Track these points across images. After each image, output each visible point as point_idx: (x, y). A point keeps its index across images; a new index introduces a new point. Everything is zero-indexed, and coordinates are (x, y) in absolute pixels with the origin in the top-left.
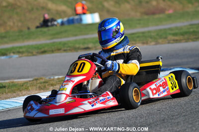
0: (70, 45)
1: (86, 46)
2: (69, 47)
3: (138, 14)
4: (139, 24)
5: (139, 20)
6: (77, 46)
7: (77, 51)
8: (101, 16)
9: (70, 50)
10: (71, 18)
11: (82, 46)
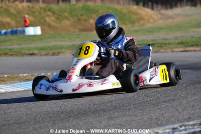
0: (16, 50)
1: (31, 52)
2: (16, 52)
3: (77, 30)
4: (78, 38)
5: (79, 35)
6: (23, 51)
7: (23, 56)
8: (42, 30)
9: (16, 55)
10: (15, 29)
11: (28, 52)
